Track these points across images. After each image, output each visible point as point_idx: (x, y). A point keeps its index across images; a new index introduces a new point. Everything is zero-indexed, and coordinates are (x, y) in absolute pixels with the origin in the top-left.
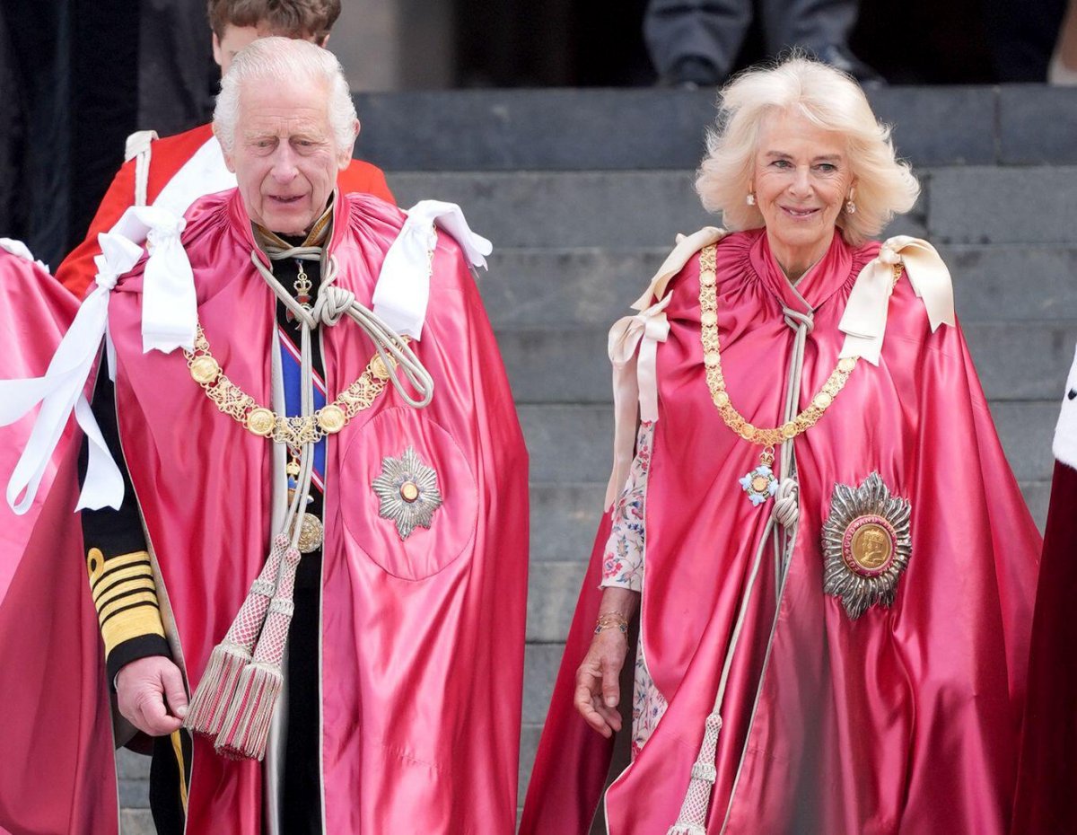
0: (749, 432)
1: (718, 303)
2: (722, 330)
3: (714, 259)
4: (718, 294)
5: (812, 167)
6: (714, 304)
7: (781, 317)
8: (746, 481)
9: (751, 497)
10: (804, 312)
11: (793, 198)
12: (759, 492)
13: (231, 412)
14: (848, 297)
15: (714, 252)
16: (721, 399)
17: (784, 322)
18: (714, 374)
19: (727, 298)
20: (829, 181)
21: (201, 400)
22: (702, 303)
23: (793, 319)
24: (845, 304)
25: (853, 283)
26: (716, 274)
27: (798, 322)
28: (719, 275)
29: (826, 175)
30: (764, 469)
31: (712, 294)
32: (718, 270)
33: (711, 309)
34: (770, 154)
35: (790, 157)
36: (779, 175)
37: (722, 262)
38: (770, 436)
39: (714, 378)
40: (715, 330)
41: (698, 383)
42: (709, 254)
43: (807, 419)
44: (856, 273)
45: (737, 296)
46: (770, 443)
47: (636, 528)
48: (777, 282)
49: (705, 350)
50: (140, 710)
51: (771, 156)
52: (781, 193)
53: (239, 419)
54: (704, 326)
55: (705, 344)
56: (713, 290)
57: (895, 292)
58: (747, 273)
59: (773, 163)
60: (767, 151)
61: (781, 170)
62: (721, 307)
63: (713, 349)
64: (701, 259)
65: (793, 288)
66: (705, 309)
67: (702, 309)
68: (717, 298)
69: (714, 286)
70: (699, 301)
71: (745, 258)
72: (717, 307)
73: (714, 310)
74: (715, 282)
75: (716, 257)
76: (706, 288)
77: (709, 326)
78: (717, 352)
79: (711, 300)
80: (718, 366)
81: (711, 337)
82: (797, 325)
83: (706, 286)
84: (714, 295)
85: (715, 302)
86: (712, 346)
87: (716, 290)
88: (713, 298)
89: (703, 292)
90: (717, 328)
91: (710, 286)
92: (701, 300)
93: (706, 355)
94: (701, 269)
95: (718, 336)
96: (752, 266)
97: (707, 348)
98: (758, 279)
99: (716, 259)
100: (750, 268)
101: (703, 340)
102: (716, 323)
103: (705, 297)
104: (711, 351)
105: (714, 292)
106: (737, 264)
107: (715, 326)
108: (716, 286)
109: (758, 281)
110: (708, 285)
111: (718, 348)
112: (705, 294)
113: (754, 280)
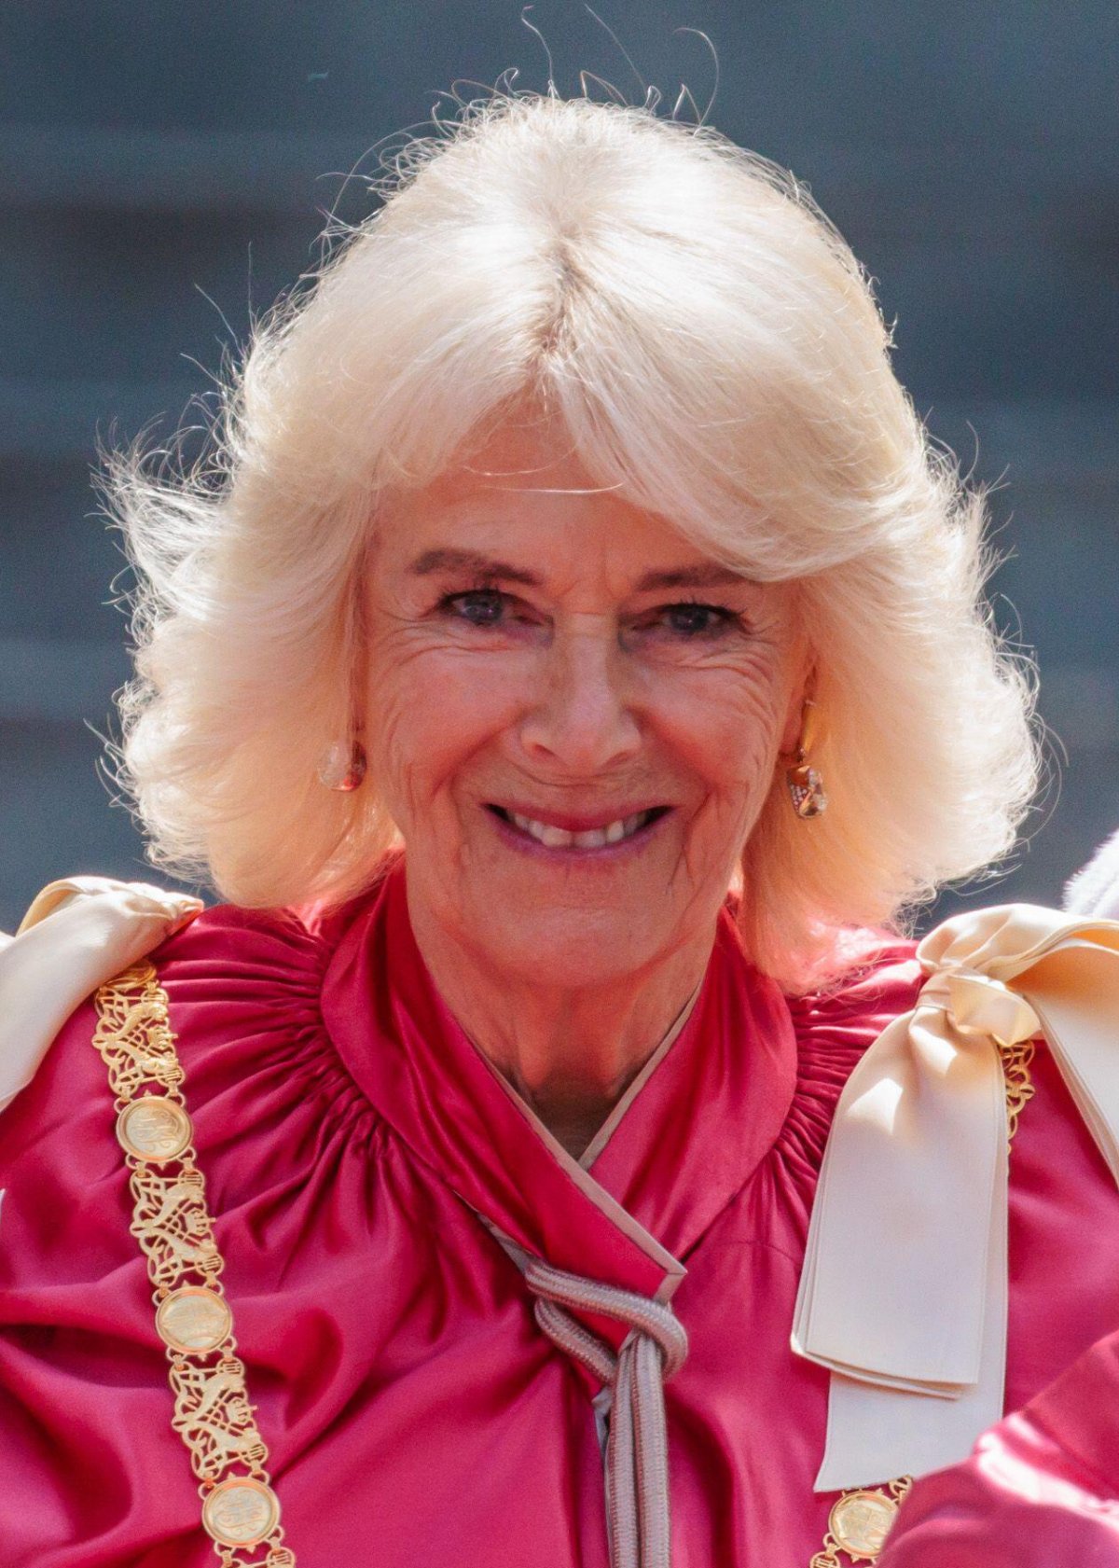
1: (223, 1247)
2: (262, 1373)
3: (165, 1036)
4: (217, 1203)
6: (206, 1255)
7: (513, 1314)
10: (643, 1280)
11: (545, 769)
14: (808, 1202)
15: (158, 1003)
17: (532, 1332)
19: (259, 1222)
20: (710, 679)
22: (153, 1253)
23: (582, 1318)
24: (799, 1235)
25: (822, 1141)
26: (190, 1110)
27: (610, 1333)
31: (188, 1206)
32: (196, 1089)
33: (196, 1279)
34: (431, 561)
35: (526, 578)
36: (476, 661)
37: (206, 1053)
40: (231, 1378)
42: (133, 1014)
44: (822, 1088)
45: (294, 1216)
48: (482, 1149)
49: (202, 1472)
52: (486, 746)
54: (178, 1361)
55: (196, 1446)
56: (190, 1189)
57: (1024, 1175)
58: (325, 1106)
60: (416, 552)
61: (480, 638)
62: (244, 1266)
63: (240, 1468)
64: (103, 1041)
65: (578, 1173)
66: (169, 1279)
67: (156, 1278)
68: (212, 1225)
69: (188, 1165)
70: (137, 1240)
71: (307, 1029)
72: (220, 1262)
73: (212, 1279)
74: (193, 1145)
75: (172, 1029)
76: (154, 1179)
77: (203, 1357)
78: (260, 1478)
79: (191, 1235)
80: (275, 1544)
81: (222, 1409)
82: (612, 1349)
83: (153, 1167)
84: (200, 1206)
85: (210, 1246)
86: (231, 1450)
87: (203, 1184)
88: (198, 1222)
89: (144, 1197)
90: (240, 1366)
91: (173, 1169)
92: (141, 1236)
93: (212, 1494)
94: (116, 1087)
95: (251, 1402)
96: (344, 1072)
97: (210, 1463)
98: (387, 1130)
99: (176, 1036)
100: (337, 1080)
101: (187, 1423)
102: (229, 1343)
103: (160, 1219)
104: (231, 1476)
105: (197, 1195)
106: (271, 1060)
107: (228, 1354)
108: (197, 1164)
109: (385, 1143)
110: (162, 1165)
111: (260, 1458)
112: (155, 1206)
113: (365, 1134)
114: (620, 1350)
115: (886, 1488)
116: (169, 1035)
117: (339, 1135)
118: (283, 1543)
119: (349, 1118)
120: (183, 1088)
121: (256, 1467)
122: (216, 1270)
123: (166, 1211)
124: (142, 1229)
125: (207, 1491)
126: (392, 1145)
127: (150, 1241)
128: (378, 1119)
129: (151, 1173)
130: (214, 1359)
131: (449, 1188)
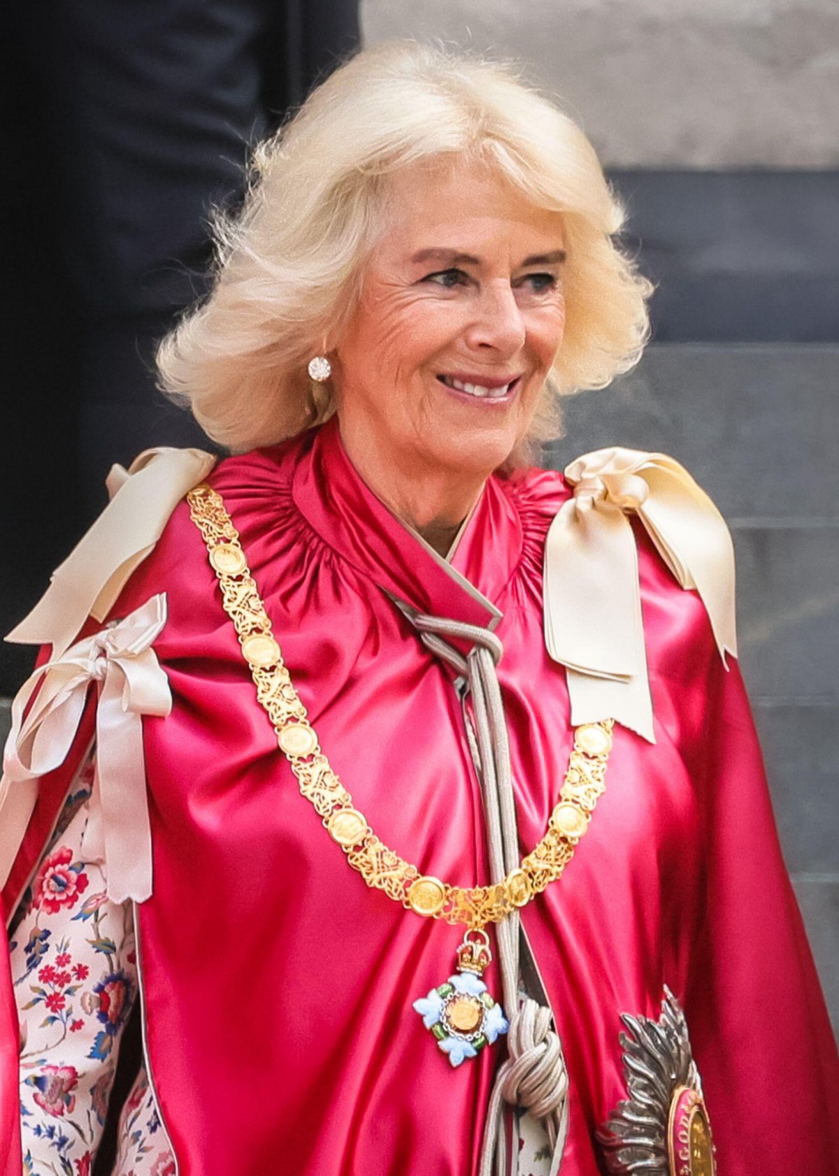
0: (423, 895)
1: (269, 616)
2: (298, 674)
3: (225, 515)
4: (263, 594)
5: (516, 284)
6: (262, 619)
8: (429, 1007)
9: (444, 1045)
10: (485, 620)
12: (465, 1032)
15: (217, 501)
16: (347, 827)
17: (423, 649)
18: (315, 772)
19: (285, 598)
20: (545, 310)
22: (236, 618)
23: (448, 640)
26: (243, 549)
27: (464, 646)
28: (247, 551)
29: (538, 299)
30: (469, 982)
31: (250, 596)
32: (245, 539)
33: (259, 630)
37: (249, 521)
39: (317, 781)
40: (283, 677)
42: (208, 504)
43: (547, 858)
46: (477, 923)
47: (51, 1133)
49: (276, 721)
51: (428, 263)
52: (448, 347)
54: (256, 670)
55: (271, 709)
56: (249, 587)
58: (306, 546)
59: (427, 279)
60: (413, 250)
62: (281, 623)
63: (294, 719)
64: (195, 518)
65: (448, 567)
66: (246, 631)
67: (240, 630)
68: (263, 605)
69: (247, 576)
70: (227, 613)
71: (290, 510)
72: (269, 623)
73: (267, 630)
74: (248, 566)
75: (227, 513)
76: (231, 583)
77: (268, 668)
78: (305, 723)
79: (253, 610)
80: (317, 753)
81: (281, 692)
82: (464, 656)
83: (230, 577)
84: (255, 596)
85: (263, 614)
86: (289, 711)
87: (255, 585)
88: (256, 603)
89: (228, 592)
90: (286, 671)
91: (240, 578)
92: (230, 611)
93: (282, 732)
94: (206, 539)
95: (294, 688)
96: (312, 530)
97: (279, 717)
98: (338, 556)
99: (230, 515)
100: (310, 534)
101: (264, 699)
102: (279, 661)
103: (237, 602)
104: (290, 722)
105: (253, 591)
106: (277, 525)
107: (280, 666)
108: (251, 575)
109: (339, 562)
110: (234, 576)
111: (303, 714)
112: (234, 596)
113: (328, 558)
114: (468, 657)
115: (599, 724)
116: (227, 516)
117: (315, 560)
118: (321, 753)
119: (318, 552)
120: (239, 539)
121: (302, 718)
122: (267, 626)
123: (240, 598)
124: (229, 607)
125: (279, 730)
126: (342, 561)
127: (234, 613)
128: (333, 551)
129: (230, 580)
130: (273, 669)
131: (373, 581)
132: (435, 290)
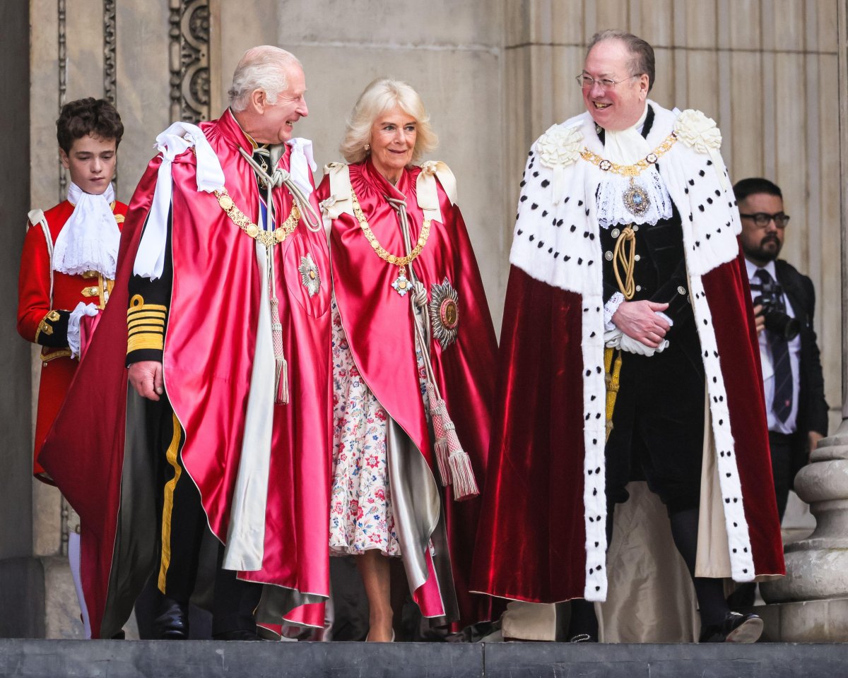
0: (392, 259)
2: (364, 211)
5: (405, 129)
6: (356, 199)
7: (388, 203)
8: (396, 284)
9: (399, 292)
10: (402, 199)
12: (403, 288)
13: (239, 224)
16: (375, 244)
17: (390, 205)
19: (361, 195)
20: (411, 135)
21: (224, 217)
23: (395, 203)
27: (398, 204)
29: (410, 132)
30: (402, 278)
32: (352, 182)
33: (355, 201)
34: (383, 123)
35: (394, 124)
36: (389, 133)
38: (402, 261)
39: (369, 234)
40: (361, 211)
41: (362, 237)
43: (417, 250)
46: (403, 264)
49: (360, 221)
50: (142, 383)
51: (385, 125)
52: (390, 144)
53: (243, 228)
54: (355, 210)
58: (364, 183)
59: (385, 128)
60: (381, 122)
61: (389, 131)
62: (360, 200)
65: (394, 187)
71: (361, 176)
100: (365, 180)
106: (358, 179)
109: (372, 187)
113: (369, 186)
114: (400, 207)
119: (367, 184)
131: (379, 191)
132: (387, 131)
